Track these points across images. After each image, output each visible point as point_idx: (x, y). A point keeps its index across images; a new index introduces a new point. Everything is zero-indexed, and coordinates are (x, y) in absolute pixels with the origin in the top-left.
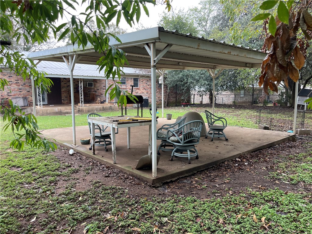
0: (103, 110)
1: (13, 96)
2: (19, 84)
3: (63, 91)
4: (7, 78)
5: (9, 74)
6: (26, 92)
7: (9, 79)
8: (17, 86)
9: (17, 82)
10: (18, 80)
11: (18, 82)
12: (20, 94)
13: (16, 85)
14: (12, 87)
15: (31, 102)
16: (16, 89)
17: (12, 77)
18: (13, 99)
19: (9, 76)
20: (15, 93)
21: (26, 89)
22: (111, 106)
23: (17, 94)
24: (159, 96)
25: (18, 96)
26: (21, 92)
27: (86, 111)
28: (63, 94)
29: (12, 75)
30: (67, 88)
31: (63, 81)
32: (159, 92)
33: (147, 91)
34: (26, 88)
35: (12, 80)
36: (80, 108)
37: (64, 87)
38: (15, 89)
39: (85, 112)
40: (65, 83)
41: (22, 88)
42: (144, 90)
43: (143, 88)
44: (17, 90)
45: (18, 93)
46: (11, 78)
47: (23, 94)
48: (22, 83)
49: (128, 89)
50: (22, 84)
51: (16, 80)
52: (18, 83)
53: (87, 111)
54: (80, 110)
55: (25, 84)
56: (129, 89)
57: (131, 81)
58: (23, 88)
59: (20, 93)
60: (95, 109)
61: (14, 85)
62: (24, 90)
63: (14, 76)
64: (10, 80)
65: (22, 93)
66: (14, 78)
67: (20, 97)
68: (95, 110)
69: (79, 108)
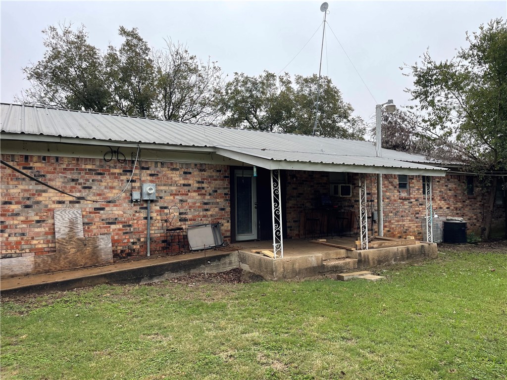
0: (408, 258)
1: (191, 220)
2: (203, 191)
3: (291, 207)
4: (180, 176)
5: (184, 166)
6: (217, 209)
7: (184, 179)
8: (199, 197)
9: (200, 185)
10: (203, 183)
11: (203, 185)
12: (204, 216)
13: (197, 194)
14: (190, 198)
15: (226, 235)
16: (197, 205)
17: (190, 173)
18: (191, 229)
19: (185, 173)
20: (197, 213)
21: (218, 203)
22: (422, 246)
23: (199, 216)
24: (470, 215)
25: (201, 220)
26: (207, 210)
27: (374, 263)
28: (290, 213)
29: (190, 170)
30: (298, 199)
31: (290, 183)
32: (471, 205)
33: (448, 204)
34: (218, 200)
35: (190, 182)
36: (362, 255)
37: (293, 197)
38: (195, 203)
39: (371, 264)
40: (294, 189)
41: (210, 201)
42: (443, 202)
43: (440, 196)
44: (199, 207)
45: (201, 213)
46: (188, 176)
47: (211, 216)
48: (210, 190)
49: (412, 200)
50: (211, 192)
51: (199, 182)
52: (203, 188)
53: (376, 262)
54: (363, 259)
55: (216, 191)
56: (415, 198)
57: (417, 181)
58: (213, 201)
59: (205, 213)
60: (391, 255)
61: (195, 194)
62: (213, 206)
63: (196, 172)
64: (186, 182)
65: (209, 213)
66: (194, 176)
67: (205, 222)
68: (391, 259)
69: (360, 254)
